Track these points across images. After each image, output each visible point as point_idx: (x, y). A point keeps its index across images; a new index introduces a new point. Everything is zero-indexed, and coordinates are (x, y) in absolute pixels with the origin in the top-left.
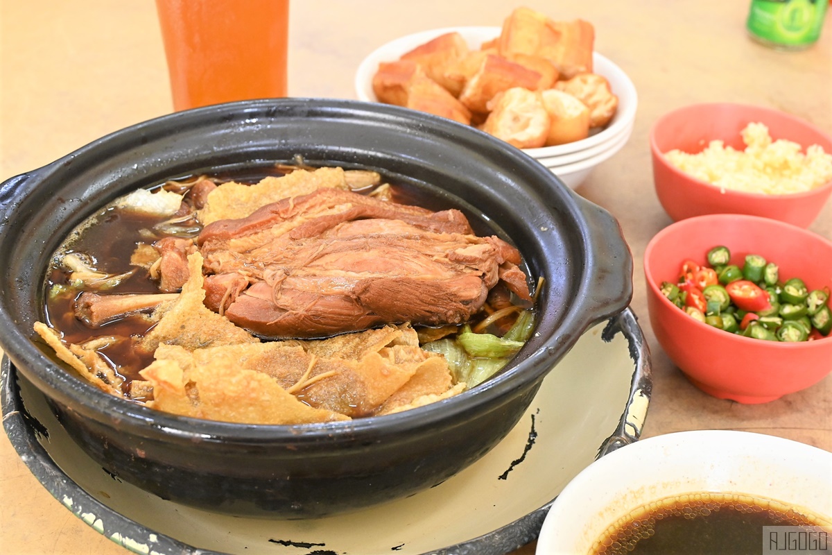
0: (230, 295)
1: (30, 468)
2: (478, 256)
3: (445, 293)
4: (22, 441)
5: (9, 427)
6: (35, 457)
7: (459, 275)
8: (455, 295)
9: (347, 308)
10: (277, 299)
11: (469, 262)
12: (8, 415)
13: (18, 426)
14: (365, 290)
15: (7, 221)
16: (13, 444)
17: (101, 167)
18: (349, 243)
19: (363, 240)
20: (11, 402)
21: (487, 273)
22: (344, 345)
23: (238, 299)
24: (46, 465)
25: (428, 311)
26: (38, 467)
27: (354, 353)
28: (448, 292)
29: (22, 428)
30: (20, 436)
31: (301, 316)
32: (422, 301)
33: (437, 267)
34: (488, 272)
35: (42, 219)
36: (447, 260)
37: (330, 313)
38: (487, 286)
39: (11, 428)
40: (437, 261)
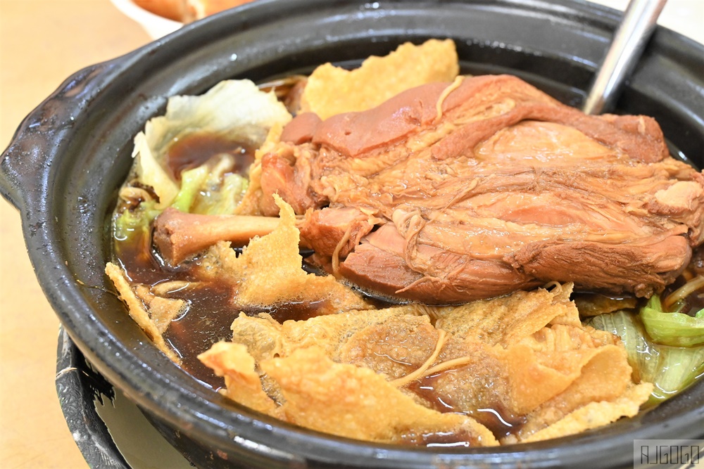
0: (348, 242)
1: (83, 451)
2: (686, 206)
3: (638, 263)
4: (76, 411)
5: (63, 390)
6: (89, 437)
7: (658, 234)
8: (653, 267)
9: (503, 276)
10: (411, 258)
11: (675, 215)
12: (62, 372)
13: (73, 389)
14: (534, 258)
15: (72, 123)
16: (66, 413)
17: (192, 57)
18: (512, 180)
19: (532, 176)
20: (68, 353)
21: (694, 229)
22: (485, 315)
23: (357, 247)
24: (103, 450)
25: (611, 284)
26: (92, 452)
27: (499, 329)
28: (644, 262)
29: (77, 393)
30: (74, 404)
31: (441, 285)
32: (606, 273)
33: (632, 223)
34: (696, 227)
35: (118, 120)
36: (645, 211)
37: (480, 283)
38: (691, 246)
39: (65, 391)
40: (631, 213)
